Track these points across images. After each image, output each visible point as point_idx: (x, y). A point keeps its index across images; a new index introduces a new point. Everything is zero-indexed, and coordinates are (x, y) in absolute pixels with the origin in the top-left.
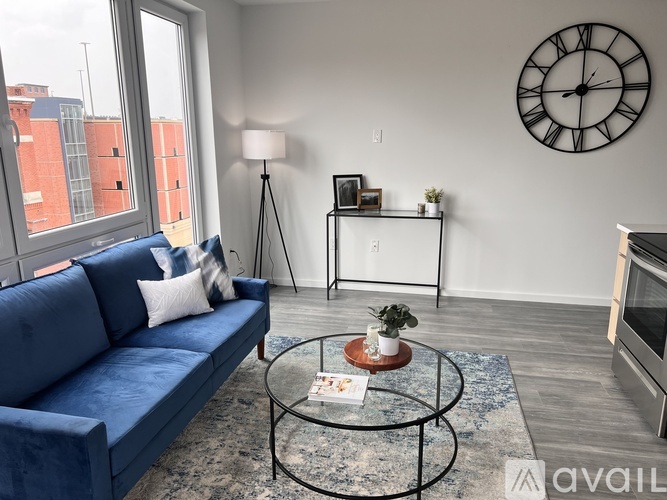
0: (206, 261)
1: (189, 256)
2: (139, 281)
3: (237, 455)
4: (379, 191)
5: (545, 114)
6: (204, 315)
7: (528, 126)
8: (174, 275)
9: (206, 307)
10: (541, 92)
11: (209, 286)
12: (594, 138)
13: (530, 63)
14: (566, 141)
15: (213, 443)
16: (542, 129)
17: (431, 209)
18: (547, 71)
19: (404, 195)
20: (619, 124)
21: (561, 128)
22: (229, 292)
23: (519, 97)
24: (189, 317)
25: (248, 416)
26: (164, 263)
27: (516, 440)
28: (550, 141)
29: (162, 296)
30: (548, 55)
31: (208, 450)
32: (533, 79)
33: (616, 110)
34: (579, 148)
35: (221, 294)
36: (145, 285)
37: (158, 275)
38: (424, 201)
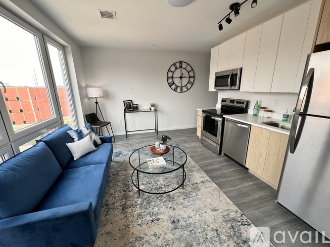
0: (90, 133)
1: (83, 132)
2: (67, 144)
3: (123, 192)
4: (138, 104)
5: (174, 83)
6: (94, 151)
7: (170, 86)
8: (79, 140)
9: (94, 148)
10: (172, 78)
11: (93, 141)
12: (184, 89)
13: (169, 70)
14: (179, 90)
15: (112, 191)
16: (173, 87)
17: (153, 109)
18: (173, 73)
19: (144, 106)
20: (189, 86)
21: (177, 87)
22: (99, 142)
23: (167, 79)
24: (89, 153)
25: (118, 179)
26: (74, 135)
27: (192, 164)
28: (175, 90)
29: (78, 148)
30: (173, 69)
31: (112, 194)
32: (170, 74)
33: (188, 82)
34: (182, 92)
35: (97, 143)
36: (69, 145)
37: (72, 140)
38: (150, 107)
